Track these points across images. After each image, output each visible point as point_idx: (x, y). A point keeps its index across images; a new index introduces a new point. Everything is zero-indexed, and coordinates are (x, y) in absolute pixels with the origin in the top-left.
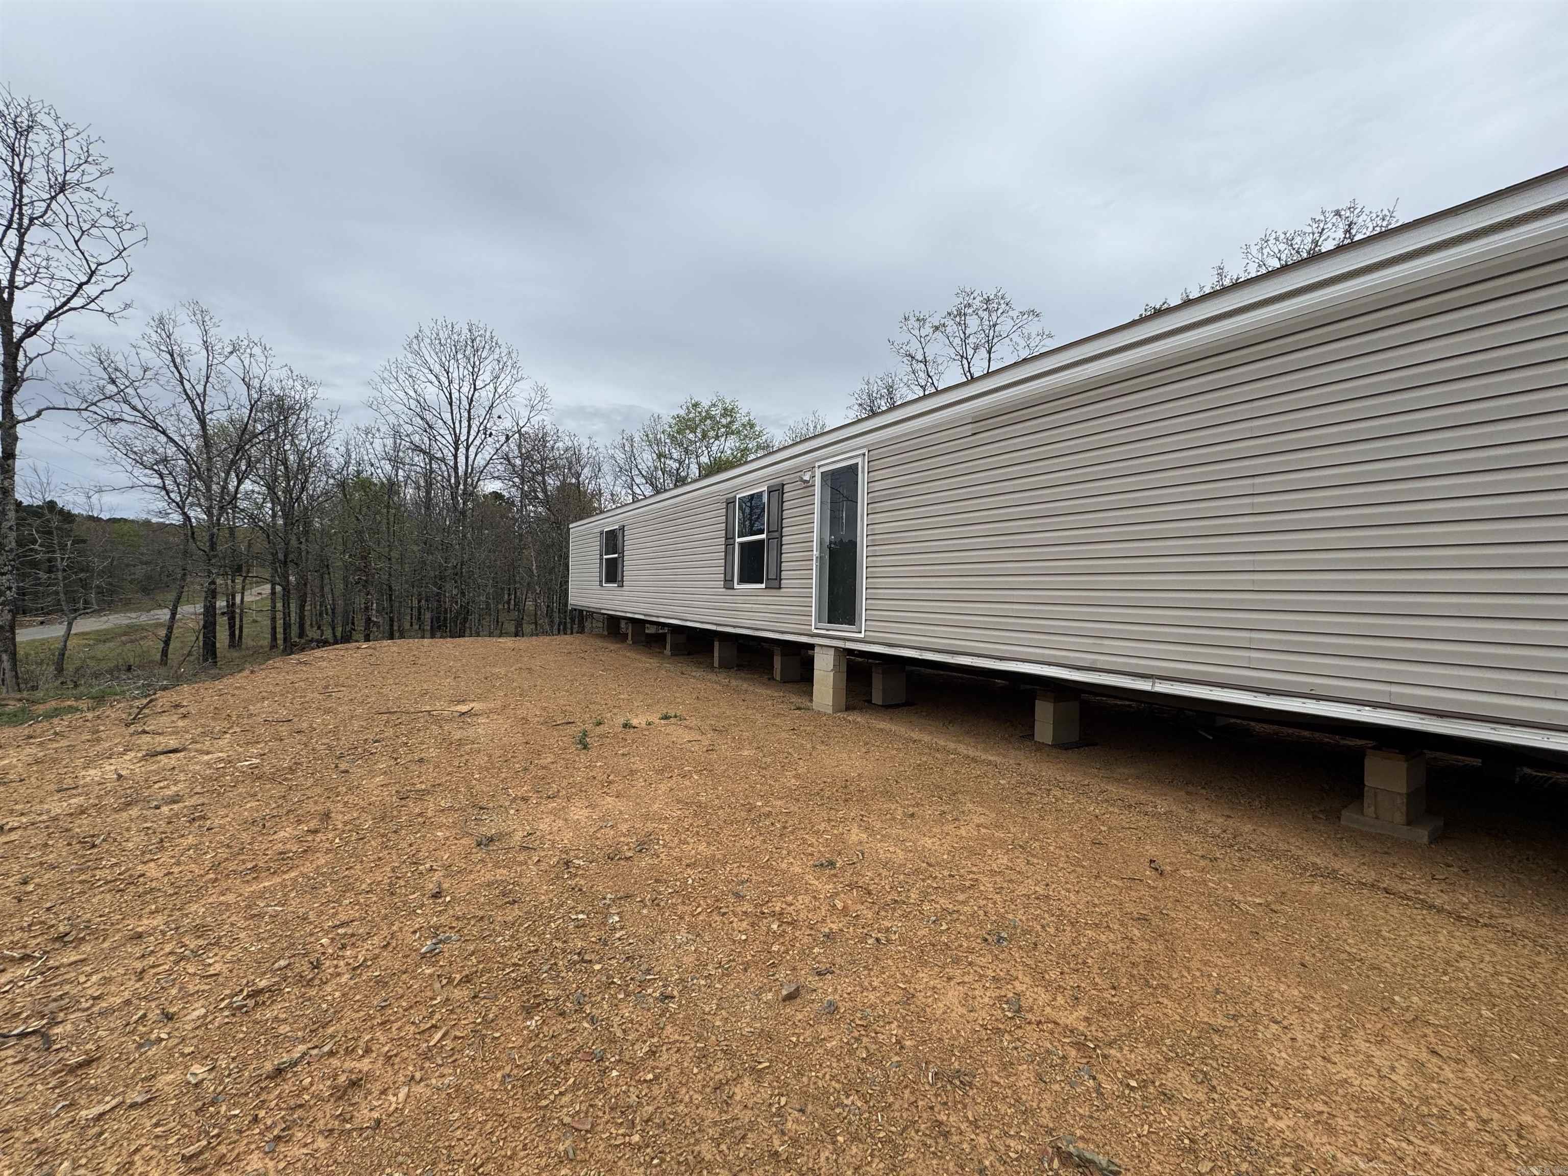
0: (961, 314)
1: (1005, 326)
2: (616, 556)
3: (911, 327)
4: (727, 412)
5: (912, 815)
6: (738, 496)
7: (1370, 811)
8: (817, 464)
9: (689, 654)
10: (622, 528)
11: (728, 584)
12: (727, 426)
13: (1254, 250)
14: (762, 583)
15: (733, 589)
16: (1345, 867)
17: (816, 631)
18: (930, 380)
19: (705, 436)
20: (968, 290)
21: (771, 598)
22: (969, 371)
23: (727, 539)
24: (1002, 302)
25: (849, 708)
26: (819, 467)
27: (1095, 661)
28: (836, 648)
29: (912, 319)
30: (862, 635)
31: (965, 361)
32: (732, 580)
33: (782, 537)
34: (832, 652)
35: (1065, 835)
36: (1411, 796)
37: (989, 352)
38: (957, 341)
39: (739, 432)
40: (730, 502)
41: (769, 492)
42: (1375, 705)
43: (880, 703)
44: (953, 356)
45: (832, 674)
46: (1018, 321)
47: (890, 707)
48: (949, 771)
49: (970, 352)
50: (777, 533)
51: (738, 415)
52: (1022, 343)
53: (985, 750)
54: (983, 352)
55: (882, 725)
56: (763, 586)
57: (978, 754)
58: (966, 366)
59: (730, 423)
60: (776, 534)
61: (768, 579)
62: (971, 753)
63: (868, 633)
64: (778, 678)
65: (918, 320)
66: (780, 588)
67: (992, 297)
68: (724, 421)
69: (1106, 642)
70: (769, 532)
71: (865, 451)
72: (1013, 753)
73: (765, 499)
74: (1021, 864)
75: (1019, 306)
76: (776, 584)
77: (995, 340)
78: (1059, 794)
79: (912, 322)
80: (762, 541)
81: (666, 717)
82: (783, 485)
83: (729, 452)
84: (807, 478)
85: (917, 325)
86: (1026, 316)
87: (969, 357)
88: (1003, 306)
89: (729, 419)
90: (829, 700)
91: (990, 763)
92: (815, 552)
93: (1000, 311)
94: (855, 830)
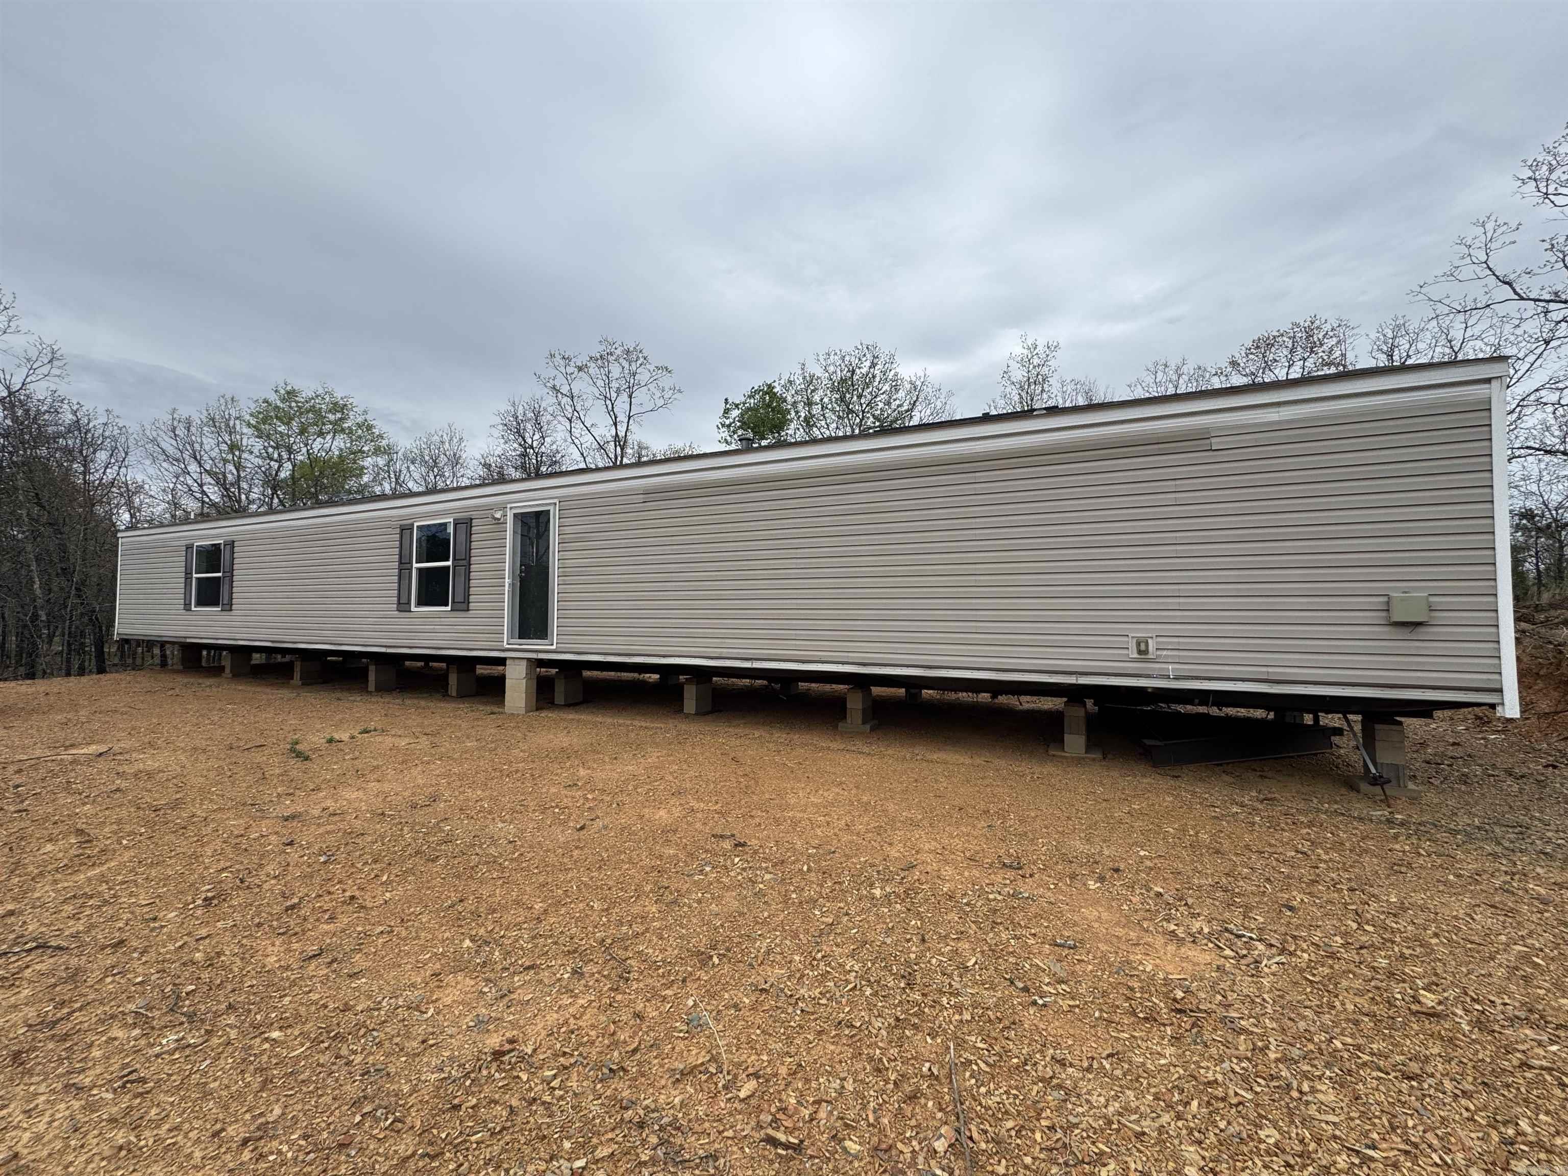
0: (602, 359)
1: (643, 376)
2: (220, 575)
3: (557, 364)
4: (336, 407)
5: (616, 758)
6: (416, 524)
7: (849, 721)
8: (509, 506)
9: (324, 683)
10: (232, 544)
11: (403, 606)
12: (335, 423)
13: (821, 358)
14: (447, 605)
15: (410, 611)
16: (834, 745)
17: (508, 646)
18: (576, 413)
19: (303, 431)
20: (610, 340)
21: (459, 619)
22: (613, 410)
23: (401, 563)
24: (640, 355)
25: (538, 709)
26: (511, 508)
27: (722, 653)
28: (529, 659)
29: (558, 357)
30: (554, 647)
31: (608, 402)
32: (409, 603)
33: (470, 565)
34: (524, 663)
35: (707, 754)
36: (864, 710)
37: (630, 397)
38: (600, 383)
39: (351, 431)
40: (406, 530)
41: (455, 525)
42: (843, 663)
43: (563, 703)
44: (598, 395)
45: (524, 681)
46: (654, 374)
47: (571, 705)
48: (632, 735)
49: (614, 395)
50: (464, 561)
51: (351, 413)
52: (658, 394)
53: (652, 722)
54: (624, 397)
55: (571, 716)
56: (449, 608)
57: (648, 724)
58: (610, 407)
59: (341, 419)
60: (464, 563)
61: (453, 602)
62: (644, 724)
63: (559, 645)
64: (454, 694)
65: (564, 358)
66: (468, 610)
67: (631, 349)
68: (331, 417)
69: (727, 641)
70: (454, 559)
71: (556, 501)
72: (670, 721)
73: (451, 530)
74: (685, 767)
75: (655, 361)
76: (463, 605)
77: (636, 387)
78: (702, 736)
79: (558, 360)
80: (448, 567)
81: (366, 731)
82: (471, 519)
83: (337, 453)
84: (498, 515)
85: (562, 362)
86: (660, 371)
87: (613, 399)
88: (642, 360)
89: (339, 415)
90: (521, 703)
91: (657, 728)
92: (507, 580)
93: (639, 362)
94: (581, 769)
